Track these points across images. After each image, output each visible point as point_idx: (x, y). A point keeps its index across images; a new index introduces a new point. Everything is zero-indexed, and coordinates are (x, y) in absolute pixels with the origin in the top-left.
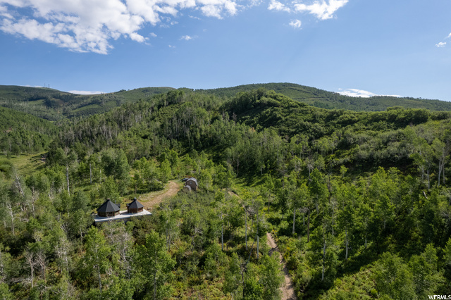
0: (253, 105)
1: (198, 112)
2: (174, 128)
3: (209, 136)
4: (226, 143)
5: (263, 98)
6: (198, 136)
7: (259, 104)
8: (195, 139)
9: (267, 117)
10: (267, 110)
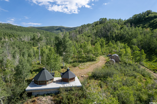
0: (144, 19)
1: (114, 25)
2: (102, 32)
3: (120, 35)
4: (129, 38)
5: (150, 15)
6: (114, 35)
7: (147, 18)
8: (112, 37)
9: (155, 24)
10: (154, 20)
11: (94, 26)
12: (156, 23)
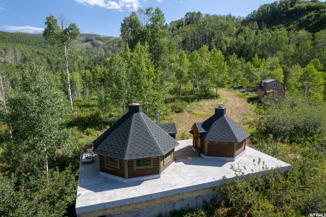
1: (222, 25)
3: (236, 48)
5: (297, 5)
6: (225, 48)
10: (310, 14)
11: (175, 28)
12: (314, 20)
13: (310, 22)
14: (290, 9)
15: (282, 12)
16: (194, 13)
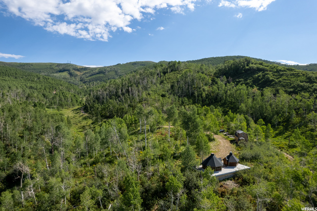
0: (244, 70)
1: (200, 77)
5: (251, 65)
6: (204, 95)
7: (248, 70)
8: (202, 97)
10: (259, 74)
11: (162, 74)
13: (260, 80)
14: (247, 67)
15: (242, 69)
16: (175, 62)
